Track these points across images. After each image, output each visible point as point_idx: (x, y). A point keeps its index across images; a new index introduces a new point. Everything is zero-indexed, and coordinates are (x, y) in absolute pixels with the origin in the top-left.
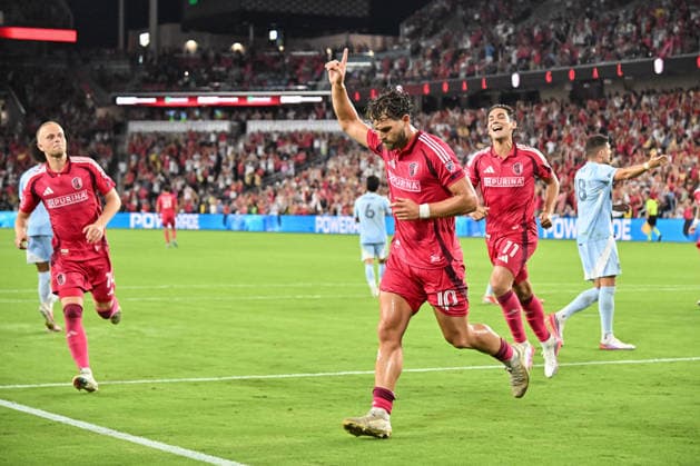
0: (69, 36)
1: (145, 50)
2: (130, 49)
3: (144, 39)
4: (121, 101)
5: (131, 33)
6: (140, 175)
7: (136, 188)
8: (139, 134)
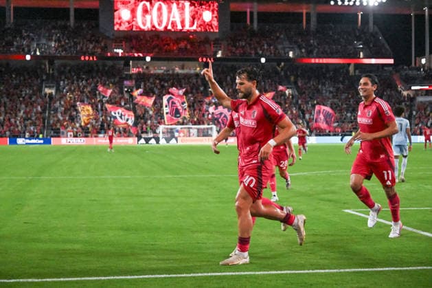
0: (391, 61)
1: (424, 66)
2: (417, 65)
3: (423, 61)
4: (413, 88)
5: (417, 58)
6: (422, 119)
7: (420, 125)
8: (421, 102)
